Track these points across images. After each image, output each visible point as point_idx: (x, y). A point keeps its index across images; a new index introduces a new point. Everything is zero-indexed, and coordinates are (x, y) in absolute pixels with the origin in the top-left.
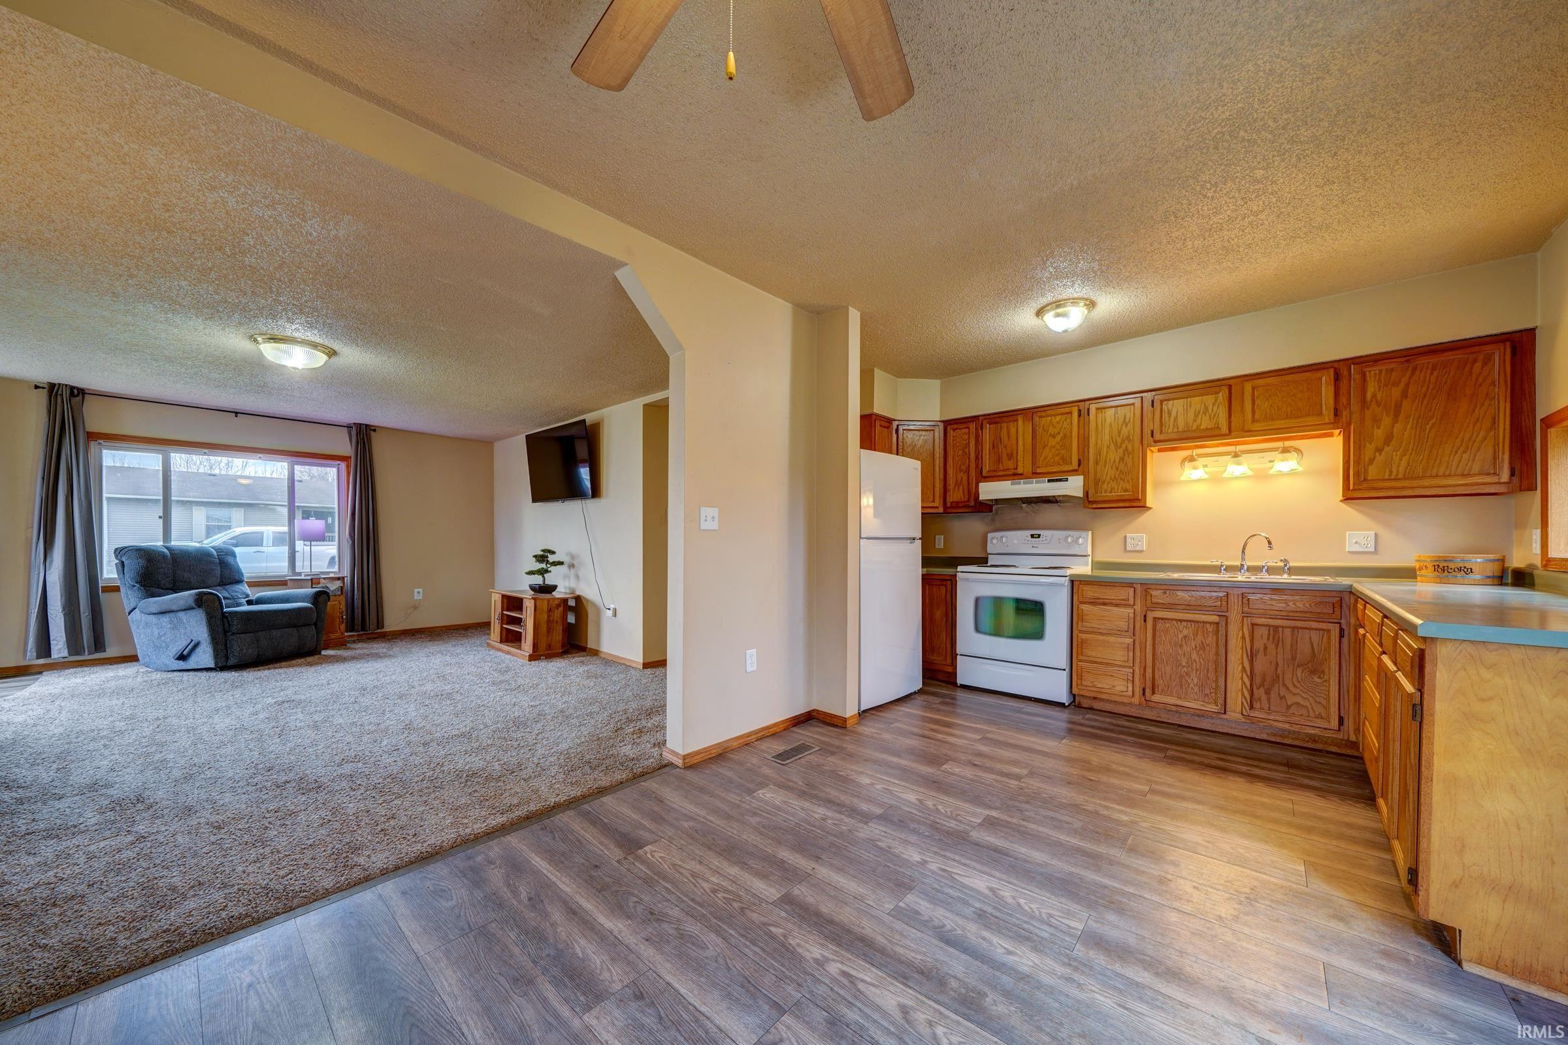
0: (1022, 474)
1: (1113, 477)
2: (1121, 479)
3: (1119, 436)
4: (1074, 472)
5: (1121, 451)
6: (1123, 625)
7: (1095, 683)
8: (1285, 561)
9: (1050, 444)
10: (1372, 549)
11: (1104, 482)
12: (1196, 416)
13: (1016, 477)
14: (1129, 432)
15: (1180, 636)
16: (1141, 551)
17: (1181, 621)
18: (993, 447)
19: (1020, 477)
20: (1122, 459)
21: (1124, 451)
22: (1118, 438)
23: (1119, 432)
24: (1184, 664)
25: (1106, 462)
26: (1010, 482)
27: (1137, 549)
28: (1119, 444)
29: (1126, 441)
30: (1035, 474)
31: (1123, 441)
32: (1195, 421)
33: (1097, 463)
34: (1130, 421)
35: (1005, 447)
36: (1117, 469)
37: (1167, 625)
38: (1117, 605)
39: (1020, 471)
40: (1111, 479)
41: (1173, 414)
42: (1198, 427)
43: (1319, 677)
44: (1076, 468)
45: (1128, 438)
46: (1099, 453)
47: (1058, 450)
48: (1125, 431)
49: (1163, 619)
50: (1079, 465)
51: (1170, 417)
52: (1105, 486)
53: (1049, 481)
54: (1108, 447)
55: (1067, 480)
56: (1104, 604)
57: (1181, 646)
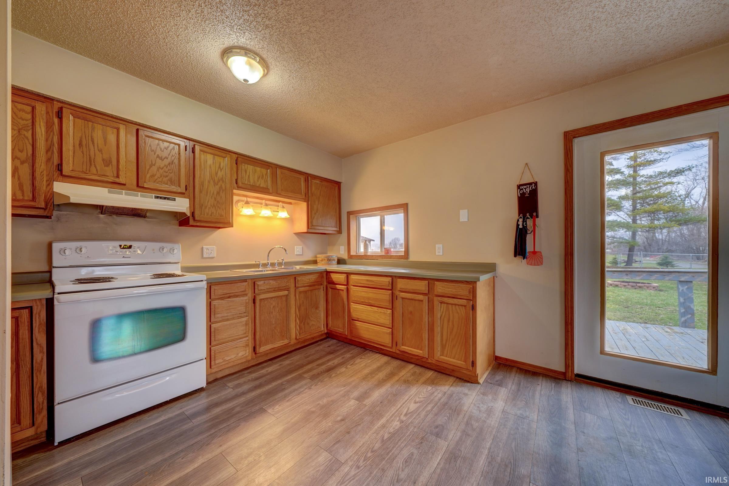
0: (124, 185)
1: (212, 205)
2: (218, 207)
3: (216, 177)
4: (182, 194)
5: (217, 187)
6: (243, 309)
7: (225, 358)
8: (283, 260)
9: (157, 165)
10: (301, 253)
11: (206, 207)
12: (259, 178)
13: (116, 186)
14: (223, 176)
15: (272, 307)
16: (213, 258)
17: (272, 298)
18: (80, 144)
19: (122, 187)
20: (218, 193)
21: (220, 188)
22: (216, 178)
23: (216, 174)
24: (274, 323)
25: (207, 192)
26: (107, 189)
27: (211, 256)
28: (216, 181)
29: (221, 181)
30: (139, 186)
31: (219, 181)
32: (258, 181)
33: (201, 192)
34: (223, 167)
35: (100, 151)
36: (215, 199)
37: (266, 302)
38: (237, 296)
39: (122, 180)
40: (211, 205)
41: (248, 174)
42: (260, 185)
43: (318, 310)
44: (184, 191)
45: (222, 179)
46: (202, 184)
47: (165, 172)
48: (220, 174)
49: (263, 299)
50: (186, 190)
51: (246, 174)
52: (207, 210)
53: (157, 197)
54: (209, 182)
55: (175, 200)
56: (229, 297)
57: (272, 313)
